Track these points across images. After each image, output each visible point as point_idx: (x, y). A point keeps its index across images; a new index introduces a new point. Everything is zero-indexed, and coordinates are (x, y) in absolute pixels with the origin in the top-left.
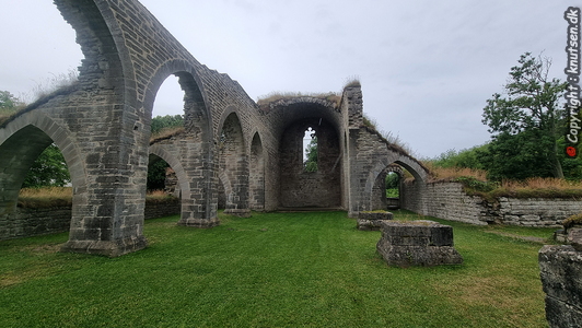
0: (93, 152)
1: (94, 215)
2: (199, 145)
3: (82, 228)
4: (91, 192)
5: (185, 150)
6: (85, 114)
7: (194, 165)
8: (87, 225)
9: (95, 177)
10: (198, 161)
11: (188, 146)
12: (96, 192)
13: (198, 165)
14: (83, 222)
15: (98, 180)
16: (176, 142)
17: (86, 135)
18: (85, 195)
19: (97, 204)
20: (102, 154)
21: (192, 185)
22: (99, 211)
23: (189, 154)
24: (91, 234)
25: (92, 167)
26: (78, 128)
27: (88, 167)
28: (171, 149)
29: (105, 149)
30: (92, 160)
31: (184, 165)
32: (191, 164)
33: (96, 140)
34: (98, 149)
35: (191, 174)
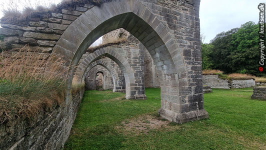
0: (186, 48)
1: (193, 93)
2: (138, 51)
3: (187, 104)
4: (189, 77)
5: (130, 53)
6: (178, 17)
7: (136, 63)
8: (190, 101)
9: (190, 66)
10: (138, 61)
11: (132, 50)
12: (192, 77)
13: (138, 63)
14: (187, 99)
15: (192, 68)
16: (124, 47)
17: (180, 34)
18: (186, 79)
19: (194, 85)
20: (192, 50)
21: (136, 75)
22: (195, 91)
23: (132, 56)
24: (193, 107)
25: (187, 59)
26: (175, 27)
27: (186, 59)
28: (121, 51)
29: (194, 47)
30: (187, 53)
31: (130, 63)
32: (134, 62)
33: (187, 39)
34: (189, 47)
35: (135, 68)
